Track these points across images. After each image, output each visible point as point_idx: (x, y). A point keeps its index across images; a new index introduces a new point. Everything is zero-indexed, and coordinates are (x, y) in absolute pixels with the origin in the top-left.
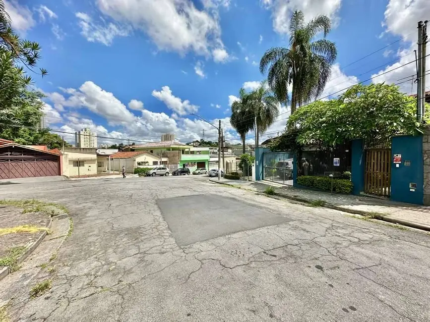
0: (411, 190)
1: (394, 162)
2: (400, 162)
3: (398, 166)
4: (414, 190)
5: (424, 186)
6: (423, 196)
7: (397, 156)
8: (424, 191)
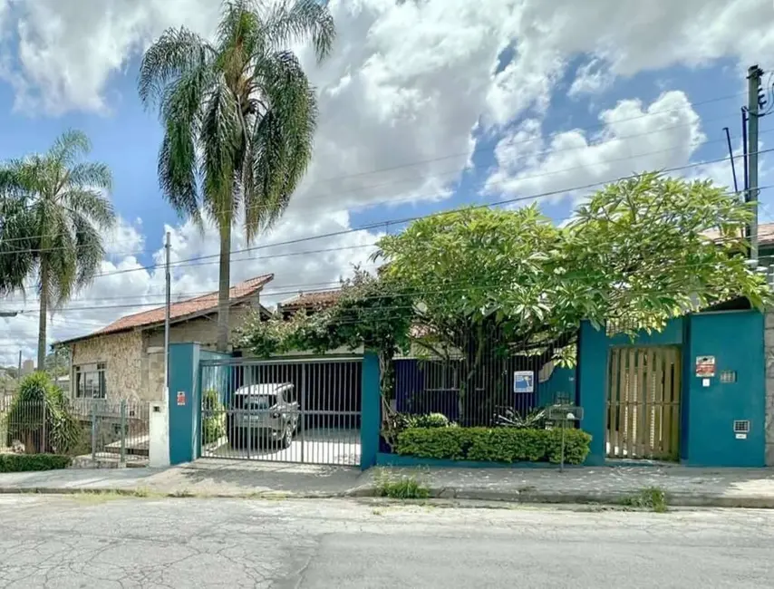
0: (738, 436)
1: (698, 375)
2: (713, 375)
3: (706, 383)
4: (744, 437)
5: (766, 425)
6: (764, 448)
7: (705, 360)
8: (766, 437)
